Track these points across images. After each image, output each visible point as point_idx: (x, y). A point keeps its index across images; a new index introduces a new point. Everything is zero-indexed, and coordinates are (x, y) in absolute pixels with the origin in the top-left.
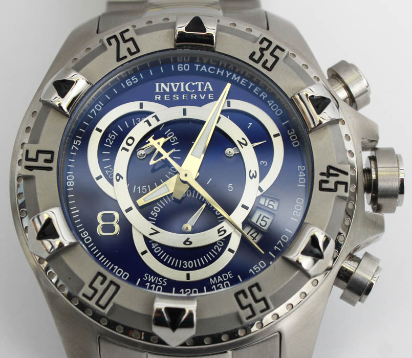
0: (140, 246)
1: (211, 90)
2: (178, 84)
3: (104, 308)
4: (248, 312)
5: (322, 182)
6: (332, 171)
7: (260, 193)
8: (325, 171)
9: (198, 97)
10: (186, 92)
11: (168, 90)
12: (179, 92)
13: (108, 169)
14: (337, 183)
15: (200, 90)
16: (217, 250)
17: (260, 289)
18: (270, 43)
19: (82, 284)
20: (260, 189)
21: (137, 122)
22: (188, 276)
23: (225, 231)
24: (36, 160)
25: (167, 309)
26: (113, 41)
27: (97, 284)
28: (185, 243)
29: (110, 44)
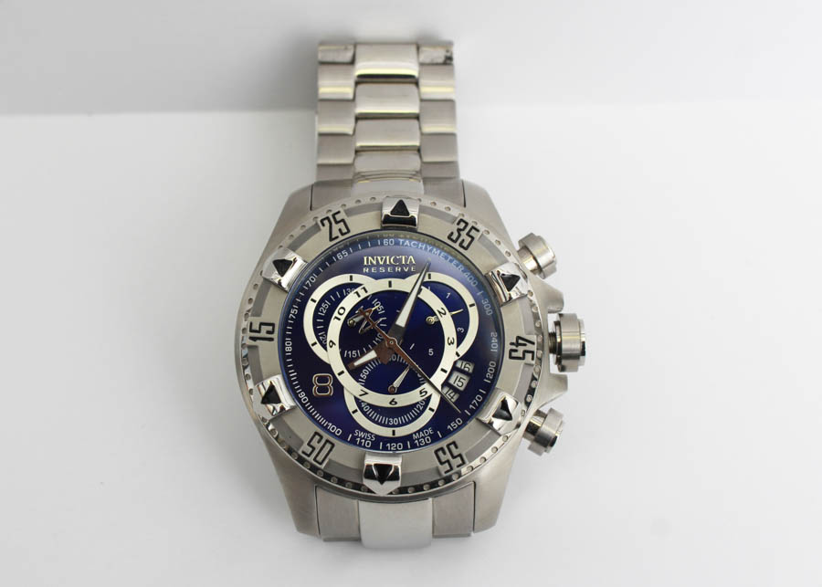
0: (351, 406)
1: (414, 263)
2: (384, 257)
3: (321, 464)
4: (447, 467)
5: (512, 351)
6: (520, 341)
7: (457, 358)
8: (514, 341)
10: (391, 265)
11: (375, 262)
12: (385, 265)
13: (322, 335)
14: (525, 352)
15: (403, 263)
16: (419, 409)
17: (456, 447)
18: (467, 224)
19: (302, 443)
20: (457, 354)
21: (348, 293)
22: (394, 432)
23: (426, 392)
24: (259, 332)
25: (376, 465)
26: (326, 222)
27: (314, 443)
28: (390, 403)
29: (323, 225)
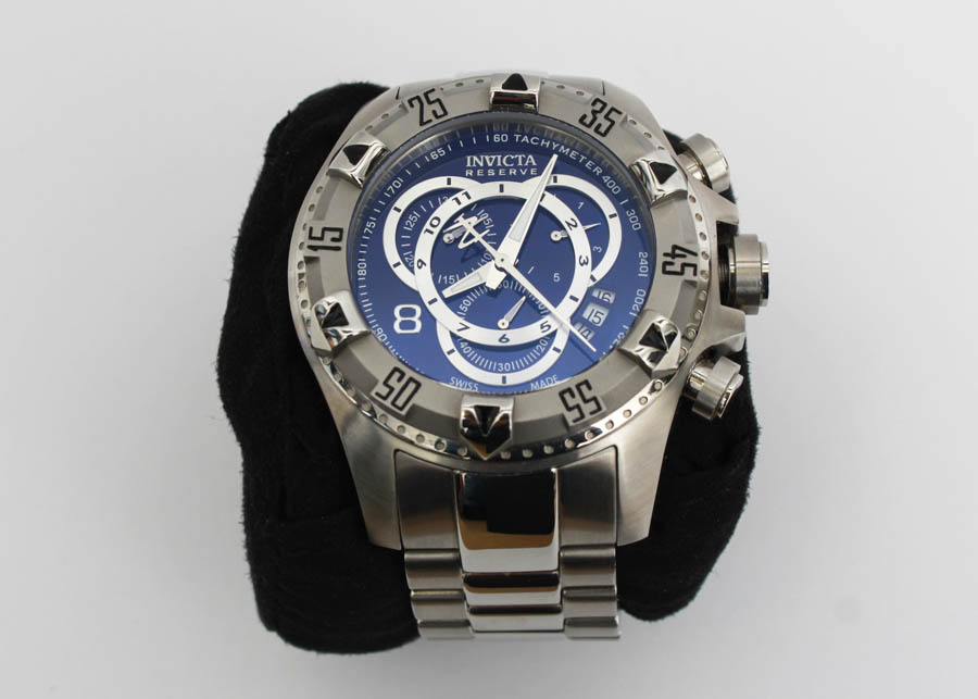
0: (446, 344)
1: (534, 164)
2: (494, 157)
3: (401, 409)
4: (576, 414)
5: (665, 264)
6: (678, 252)
7: (592, 283)
8: (670, 251)
9: (518, 172)
10: (503, 166)
11: (481, 165)
12: (495, 167)
13: (408, 256)
14: (684, 265)
15: (520, 164)
16: (539, 351)
17: (589, 388)
18: (605, 105)
19: (376, 382)
20: (593, 278)
21: (443, 201)
22: (504, 378)
23: (549, 326)
24: (321, 239)
25: (477, 408)
26: (416, 103)
27: (393, 382)
28: (500, 340)
29: (412, 106)
